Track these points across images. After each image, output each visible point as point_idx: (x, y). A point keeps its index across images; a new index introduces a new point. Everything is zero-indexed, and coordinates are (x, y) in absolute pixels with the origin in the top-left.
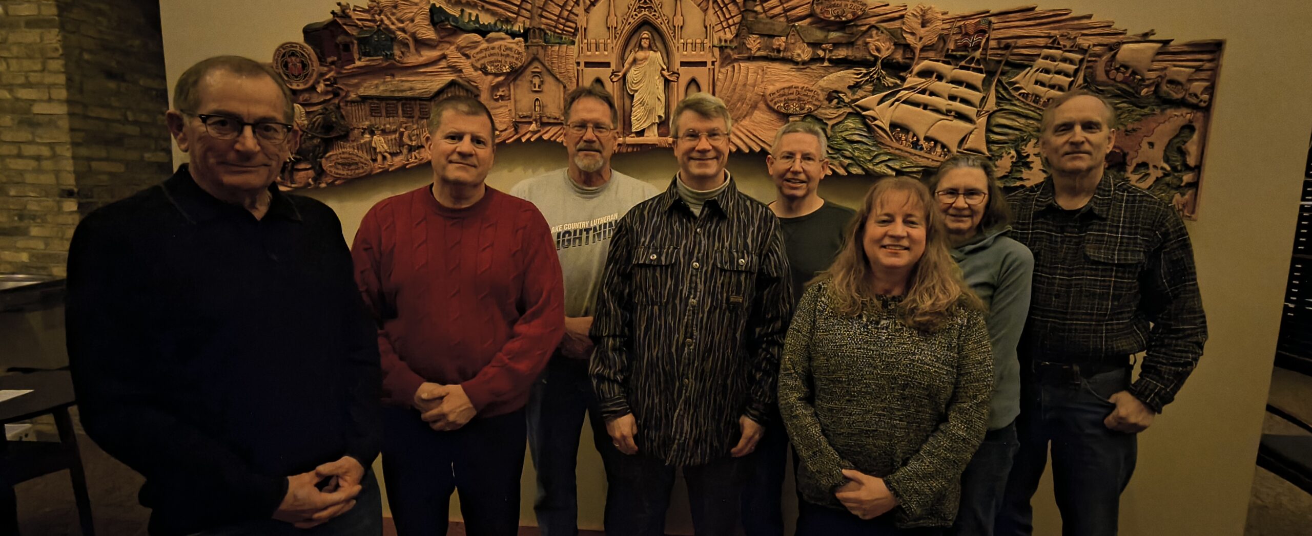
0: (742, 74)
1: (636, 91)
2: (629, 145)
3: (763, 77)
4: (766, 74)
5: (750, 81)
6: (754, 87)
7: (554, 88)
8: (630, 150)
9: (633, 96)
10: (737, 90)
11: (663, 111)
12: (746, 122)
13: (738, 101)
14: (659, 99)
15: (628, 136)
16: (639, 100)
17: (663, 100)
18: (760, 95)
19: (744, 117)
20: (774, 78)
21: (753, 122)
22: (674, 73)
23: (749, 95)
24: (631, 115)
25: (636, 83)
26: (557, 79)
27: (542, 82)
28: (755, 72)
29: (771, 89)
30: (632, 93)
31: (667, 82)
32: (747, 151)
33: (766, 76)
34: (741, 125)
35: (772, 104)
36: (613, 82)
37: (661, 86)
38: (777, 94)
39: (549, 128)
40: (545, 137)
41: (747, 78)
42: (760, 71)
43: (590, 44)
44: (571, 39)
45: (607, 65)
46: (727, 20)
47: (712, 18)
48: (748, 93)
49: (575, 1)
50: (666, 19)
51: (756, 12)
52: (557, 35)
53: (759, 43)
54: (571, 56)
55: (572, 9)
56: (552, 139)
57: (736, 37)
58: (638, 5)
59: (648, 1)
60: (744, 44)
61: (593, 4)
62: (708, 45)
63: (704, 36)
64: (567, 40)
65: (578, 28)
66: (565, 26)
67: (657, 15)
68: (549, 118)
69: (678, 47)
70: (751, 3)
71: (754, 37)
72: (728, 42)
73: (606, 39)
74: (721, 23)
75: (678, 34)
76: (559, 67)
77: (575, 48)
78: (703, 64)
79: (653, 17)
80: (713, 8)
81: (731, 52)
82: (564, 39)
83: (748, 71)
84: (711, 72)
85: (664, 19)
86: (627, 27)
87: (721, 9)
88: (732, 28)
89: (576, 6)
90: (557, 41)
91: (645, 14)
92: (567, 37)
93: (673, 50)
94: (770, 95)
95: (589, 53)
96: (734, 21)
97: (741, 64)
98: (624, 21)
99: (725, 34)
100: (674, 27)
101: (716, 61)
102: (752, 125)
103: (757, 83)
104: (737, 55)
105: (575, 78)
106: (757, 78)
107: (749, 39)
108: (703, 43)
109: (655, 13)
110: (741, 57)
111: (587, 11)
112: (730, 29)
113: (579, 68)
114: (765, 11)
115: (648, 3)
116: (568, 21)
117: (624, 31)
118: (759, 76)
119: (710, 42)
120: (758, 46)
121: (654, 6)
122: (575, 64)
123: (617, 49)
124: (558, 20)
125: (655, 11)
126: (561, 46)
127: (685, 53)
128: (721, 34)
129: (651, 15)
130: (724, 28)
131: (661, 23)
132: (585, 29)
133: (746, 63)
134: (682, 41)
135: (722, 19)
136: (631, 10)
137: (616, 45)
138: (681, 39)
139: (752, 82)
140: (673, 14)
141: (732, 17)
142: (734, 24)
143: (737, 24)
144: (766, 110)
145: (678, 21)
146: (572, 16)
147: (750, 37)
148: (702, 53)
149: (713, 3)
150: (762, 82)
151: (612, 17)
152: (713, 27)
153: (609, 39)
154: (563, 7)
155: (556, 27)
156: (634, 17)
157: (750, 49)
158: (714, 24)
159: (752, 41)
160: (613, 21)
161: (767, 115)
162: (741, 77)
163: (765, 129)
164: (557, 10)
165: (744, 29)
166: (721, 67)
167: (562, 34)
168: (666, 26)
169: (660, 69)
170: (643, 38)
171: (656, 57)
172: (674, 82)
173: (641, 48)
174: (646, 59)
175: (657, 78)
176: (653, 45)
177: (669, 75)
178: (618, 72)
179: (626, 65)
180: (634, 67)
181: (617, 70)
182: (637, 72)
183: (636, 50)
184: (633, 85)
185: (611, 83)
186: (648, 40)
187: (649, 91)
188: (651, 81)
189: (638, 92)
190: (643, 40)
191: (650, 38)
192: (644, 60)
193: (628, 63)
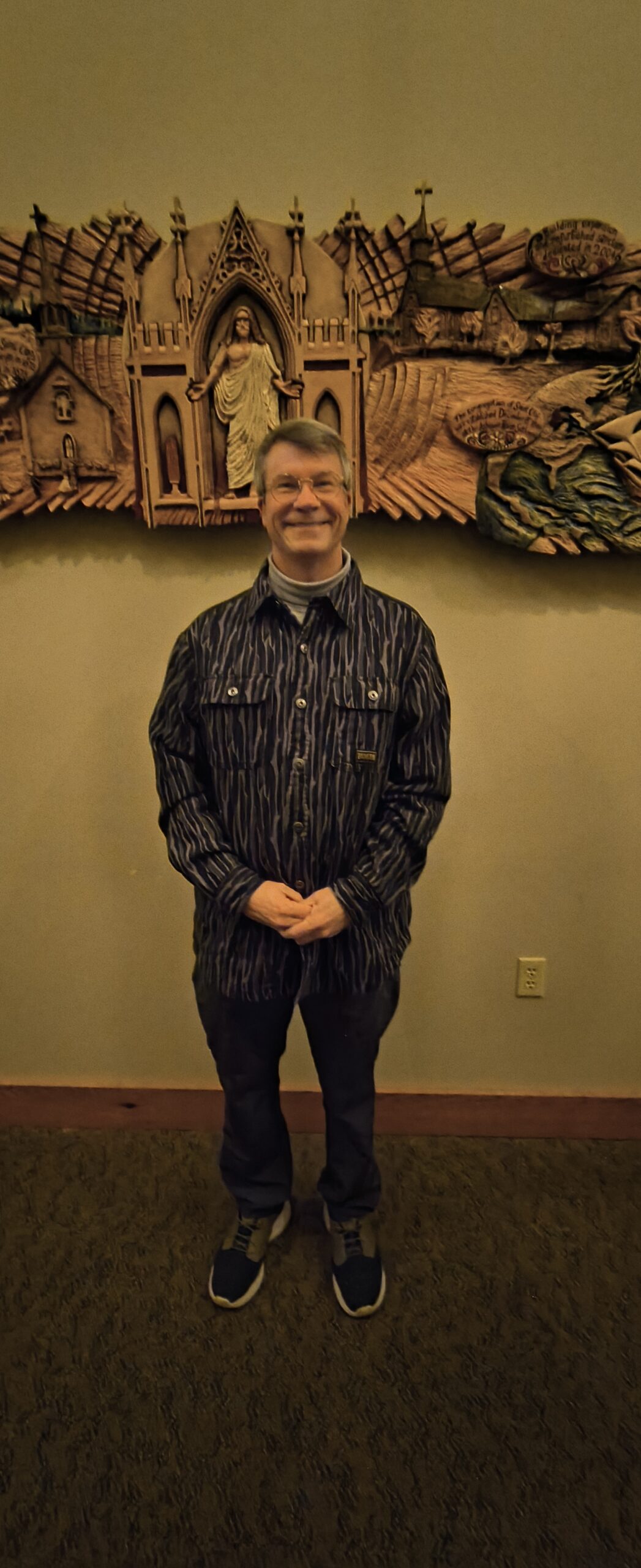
0: (409, 381)
1: (232, 417)
2: (227, 512)
3: (444, 387)
4: (450, 381)
5: (424, 394)
6: (430, 406)
7: (93, 415)
8: (227, 520)
9: (226, 428)
10: (400, 411)
12: (416, 468)
13: (404, 430)
14: (271, 430)
15: (223, 496)
16: (238, 432)
18: (438, 419)
19: (413, 459)
20: (463, 387)
21: (429, 467)
23: (421, 419)
24: (225, 461)
25: (230, 403)
26: (99, 400)
27: (72, 405)
28: (430, 379)
29: (458, 407)
30: (225, 421)
31: (283, 400)
32: (419, 517)
33: (450, 385)
34: (411, 475)
35: (459, 436)
37: (274, 407)
38: (468, 417)
39: (92, 486)
40: (88, 502)
41: (418, 390)
42: (439, 376)
43: (149, 332)
44: (115, 323)
45: (180, 370)
46: (382, 281)
47: (356, 279)
48: (420, 416)
49: (116, 250)
50: (276, 282)
51: (431, 265)
52: (90, 317)
53: (438, 323)
54: (120, 355)
55: (112, 266)
56: (99, 505)
57: (400, 311)
58: (227, 255)
59: (243, 247)
60: (412, 326)
61: (149, 256)
62: (351, 328)
63: (344, 313)
64: (109, 325)
65: (126, 303)
66: (102, 299)
67: (261, 273)
68: (90, 468)
69: (299, 335)
70: (422, 249)
71: (428, 313)
72: (385, 323)
73: (175, 321)
74: (372, 287)
75: (298, 309)
76: (99, 377)
77: (123, 340)
78: (343, 364)
79: (254, 278)
80: (358, 260)
81: (390, 342)
82: (103, 325)
83: (419, 377)
84: (358, 380)
85: (273, 281)
86: (210, 298)
87: (371, 261)
88: (392, 297)
89: (118, 260)
90: (91, 329)
91: (240, 273)
92: (109, 320)
93: (291, 340)
94: (456, 418)
95: (147, 349)
96: (393, 283)
97: (407, 363)
98: (205, 288)
99: (380, 308)
100: (292, 296)
101: (365, 359)
102: (427, 472)
103: (435, 396)
104: (403, 345)
105: (128, 395)
106: (434, 388)
107: (420, 318)
108: (343, 326)
109: (257, 271)
110: (407, 350)
111: (139, 269)
112: (387, 298)
113: (132, 377)
114: (447, 264)
115: (243, 252)
116: (106, 288)
117: (205, 306)
118: (437, 386)
119: (354, 323)
120: (436, 329)
121: (255, 257)
122: (126, 371)
123: (195, 340)
124: (90, 288)
125: (257, 267)
126: (100, 336)
127: (311, 345)
128: (373, 308)
129: (250, 275)
130: (376, 298)
131: (269, 290)
132: (138, 304)
133: (416, 361)
134: (306, 322)
135: (373, 280)
136: (216, 266)
137: (193, 333)
138: (304, 318)
139: (427, 395)
140: (289, 272)
141: (390, 277)
142: (395, 290)
143: (400, 288)
144: (449, 445)
145: (298, 285)
146: (113, 280)
147: (423, 314)
148: (341, 344)
149: (358, 250)
150: (443, 396)
151: (183, 279)
152: (359, 296)
153: (181, 321)
154: (96, 263)
155: (87, 302)
156: (221, 277)
157: (423, 336)
158: (360, 289)
159: (426, 321)
160: (185, 287)
161: (452, 454)
162: (407, 387)
163: (449, 479)
164: (86, 270)
165: (411, 298)
166: (374, 368)
167: (99, 315)
168: (277, 295)
169: (270, 375)
170: (240, 319)
171: (263, 353)
172: (296, 398)
173: (236, 337)
174: (246, 357)
175: (265, 392)
176: (256, 332)
177: (286, 387)
178: (200, 382)
179: (213, 371)
180: (226, 373)
181: (198, 380)
182: (232, 382)
183: (228, 342)
184: (227, 406)
185: (190, 403)
186: (247, 323)
187: (252, 417)
188: (256, 399)
189: (235, 419)
190: (238, 323)
191: (251, 318)
192: (242, 361)
193: (216, 366)
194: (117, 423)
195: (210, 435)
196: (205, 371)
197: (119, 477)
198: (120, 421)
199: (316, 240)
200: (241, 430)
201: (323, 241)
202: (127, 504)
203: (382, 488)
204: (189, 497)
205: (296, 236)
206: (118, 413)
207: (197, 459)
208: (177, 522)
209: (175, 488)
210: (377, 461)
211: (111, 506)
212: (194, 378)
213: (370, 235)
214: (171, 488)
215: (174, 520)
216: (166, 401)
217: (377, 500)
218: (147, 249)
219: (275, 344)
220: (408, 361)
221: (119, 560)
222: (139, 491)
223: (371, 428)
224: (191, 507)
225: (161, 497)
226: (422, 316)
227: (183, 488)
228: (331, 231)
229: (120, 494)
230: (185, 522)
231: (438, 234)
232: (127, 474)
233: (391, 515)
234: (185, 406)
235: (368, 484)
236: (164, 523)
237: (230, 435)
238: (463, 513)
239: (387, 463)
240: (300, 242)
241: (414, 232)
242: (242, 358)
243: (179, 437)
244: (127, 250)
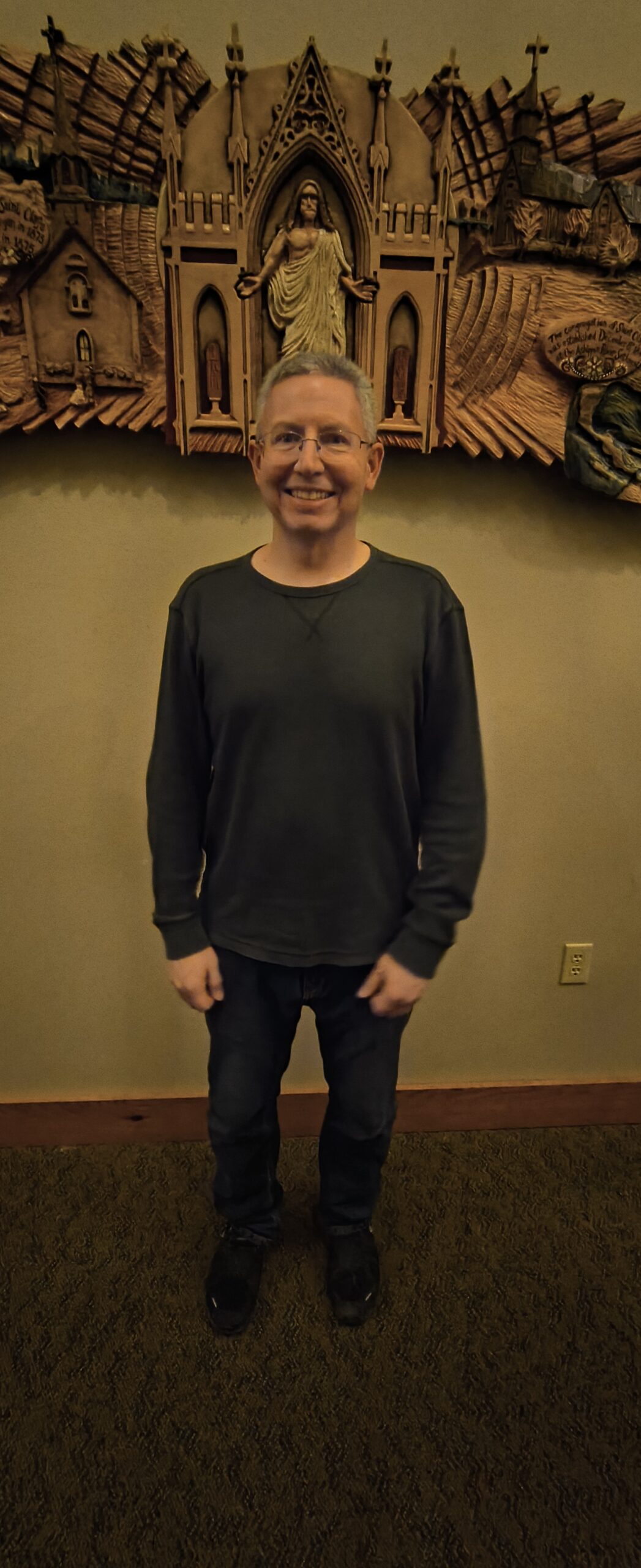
0: (500, 290)
1: (289, 321)
3: (538, 297)
4: (545, 292)
5: (515, 307)
6: (521, 321)
7: (116, 307)
9: (280, 335)
10: (489, 327)
12: (500, 396)
13: (491, 348)
14: (335, 340)
16: (296, 341)
17: (343, 341)
18: (529, 338)
19: (497, 387)
20: (560, 302)
21: (514, 395)
23: (511, 337)
25: (289, 303)
26: (124, 289)
27: (90, 292)
28: (523, 289)
29: (553, 325)
30: (281, 326)
31: (352, 303)
32: (500, 455)
33: (544, 298)
34: (492, 403)
35: (552, 358)
36: (243, 298)
37: (339, 311)
38: (564, 337)
39: (111, 399)
40: (106, 419)
41: (510, 301)
42: (533, 286)
43: (192, 203)
44: (149, 189)
45: (228, 256)
46: (477, 162)
47: (448, 157)
48: (509, 334)
49: (153, 90)
50: (354, 151)
51: (538, 144)
52: (116, 179)
53: (539, 220)
54: (152, 232)
55: (147, 111)
56: (119, 424)
57: (492, 205)
58: (296, 110)
59: (317, 102)
60: (510, 220)
61: (194, 103)
62: (439, 218)
63: (432, 197)
64: (140, 190)
65: (165, 161)
66: (134, 157)
67: (336, 138)
68: (111, 376)
69: (378, 221)
70: (530, 122)
71: (531, 206)
72: (479, 214)
73: (225, 193)
74: (465, 167)
75: (379, 187)
76: (126, 259)
77: (159, 212)
78: (426, 263)
79: (327, 144)
80: (453, 134)
81: (482, 239)
82: (132, 189)
83: (511, 286)
84: (442, 284)
85: (351, 148)
86: (270, 166)
87: (467, 134)
88: (487, 182)
89: (155, 103)
90: (120, 194)
91: (310, 135)
92: (140, 185)
93: (367, 228)
94: (551, 337)
95: (190, 227)
96: (490, 166)
97: (498, 268)
98: (266, 150)
99: (472, 196)
100: (371, 171)
101: (452, 259)
102: (512, 402)
103: (528, 311)
104: (495, 245)
105: (161, 286)
106: (527, 300)
107: (520, 210)
108: (429, 215)
109: (331, 134)
110: (500, 251)
111: (182, 120)
112: (482, 185)
113: (169, 261)
114: (555, 146)
115: (315, 107)
116: (140, 142)
117: (265, 175)
118: (531, 297)
119: (443, 214)
120: (537, 226)
121: (330, 114)
122: (160, 253)
123: (250, 221)
124: (117, 139)
125: (332, 129)
126: (128, 205)
127: (391, 236)
128: (464, 195)
129: (322, 138)
130: (469, 182)
131: (344, 161)
132: (180, 164)
133: (510, 266)
134: (385, 206)
135: (467, 160)
136: (281, 122)
137: (248, 209)
138: (384, 201)
139: (519, 308)
140: (369, 140)
141: (488, 156)
142: (492, 173)
143: (496, 172)
144: (540, 372)
145: (379, 156)
146: (147, 131)
147: (523, 206)
148: (425, 237)
149: (453, 117)
150: (536, 310)
151: (238, 137)
152: (451, 176)
153: (233, 193)
154: (127, 105)
155: (112, 158)
156: (287, 139)
157: (521, 234)
158: (453, 171)
159: (526, 216)
160: (241, 147)
161: (542, 381)
162: (497, 295)
163: (536, 411)
164: (114, 114)
165: (511, 185)
166: (460, 273)
167: (127, 176)
168: (354, 168)
169: (339, 271)
170: (306, 196)
171: (332, 243)
172: (368, 302)
173: (301, 221)
174: (311, 246)
175: (332, 291)
176: (325, 213)
177: (356, 287)
178: (252, 275)
179: (269, 261)
180: (285, 265)
181: (251, 271)
182: (293, 276)
183: (290, 226)
184: (284, 306)
185: (239, 300)
186: (315, 201)
187: (315, 322)
188: (320, 299)
189: (294, 324)
190: (304, 201)
191: (321, 194)
192: (306, 250)
193: (273, 256)
194: (145, 319)
195: (260, 341)
196: (259, 261)
197: (146, 390)
198: (150, 318)
199: (403, 100)
200: (300, 338)
201: (411, 101)
202: (155, 425)
203: (459, 418)
204: (233, 418)
205: (382, 92)
206: (148, 309)
207: (245, 372)
208: (217, 449)
209: (216, 407)
210: (456, 385)
211: (135, 426)
212: (246, 269)
213: (467, 99)
214: (210, 407)
215: (213, 445)
216: (210, 296)
217: (454, 432)
218: (193, 93)
219: (345, 230)
220: (500, 266)
221: (138, 494)
222: (171, 407)
223: (452, 344)
224: (235, 431)
225: (199, 417)
226: (522, 209)
227: (226, 407)
228: (421, 91)
229: (145, 411)
230: (226, 450)
231: (548, 106)
232: (157, 385)
233: (469, 451)
234: (233, 304)
235: (445, 413)
236: (200, 449)
237: (286, 343)
238: (550, 452)
239: (468, 389)
240: (385, 100)
241: (521, 101)
242: (306, 247)
243: (222, 342)
244: (169, 90)
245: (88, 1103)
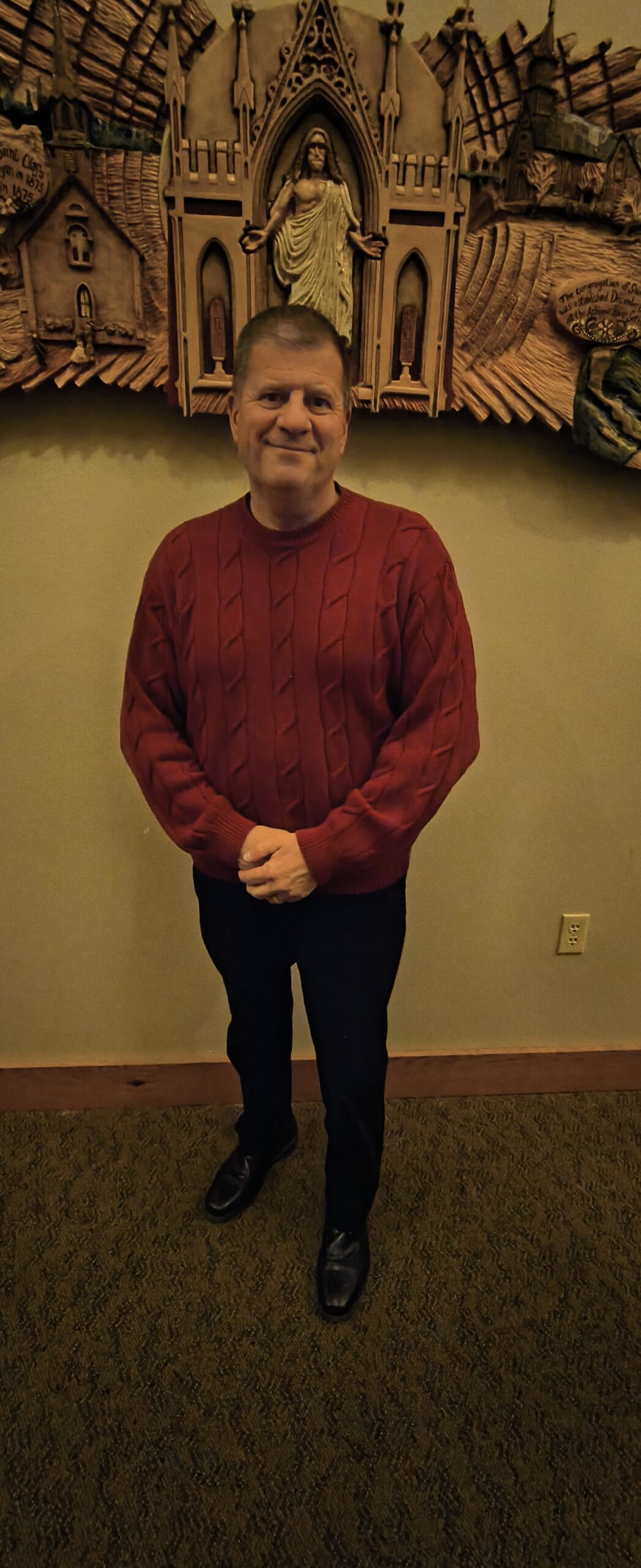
0: (511, 248)
1: (295, 278)
3: (550, 255)
4: (557, 251)
5: (526, 266)
6: (532, 280)
7: (117, 261)
9: (286, 292)
10: (499, 286)
11: (349, 327)
12: (509, 358)
13: (501, 308)
14: (343, 298)
16: (301, 298)
17: (350, 299)
18: (541, 299)
19: (506, 349)
20: (572, 261)
21: (524, 358)
22: (376, 237)
23: (521, 297)
25: (295, 259)
26: (126, 241)
27: (91, 244)
28: (535, 246)
29: (564, 285)
30: (287, 283)
31: (360, 259)
32: (508, 420)
33: (555, 256)
34: (501, 365)
35: (563, 320)
36: (248, 252)
37: (347, 268)
38: (575, 298)
39: (113, 357)
40: (107, 378)
41: (522, 259)
42: (545, 243)
43: (197, 151)
44: (151, 136)
45: (233, 208)
46: (490, 111)
47: (461, 106)
48: (520, 293)
49: (156, 30)
50: (364, 98)
51: (553, 93)
52: (118, 124)
53: (554, 173)
54: (156, 182)
55: (150, 53)
56: (120, 383)
57: (506, 156)
58: (304, 53)
59: (326, 44)
60: (523, 175)
61: (199, 45)
62: (450, 171)
63: (443, 149)
64: (143, 137)
65: (168, 106)
66: (136, 101)
67: (345, 85)
68: (111, 333)
69: (387, 172)
70: (546, 69)
71: (545, 159)
72: (491, 167)
73: (231, 141)
74: (478, 117)
75: (389, 137)
76: (127, 209)
77: (161, 160)
78: (435, 218)
79: (336, 89)
80: (466, 81)
81: (494, 194)
82: (134, 135)
83: (523, 244)
84: (452, 241)
85: (361, 95)
86: (278, 112)
87: (480, 82)
88: (500, 133)
89: (158, 44)
90: (120, 140)
91: (319, 80)
92: (142, 131)
93: (376, 180)
94: (562, 298)
95: (194, 176)
96: (504, 117)
97: (509, 224)
98: (272, 95)
99: (484, 148)
100: (381, 119)
101: (463, 214)
102: (521, 365)
103: (539, 270)
104: (506, 200)
105: (164, 239)
106: (539, 259)
107: (534, 163)
108: (440, 167)
109: (340, 79)
110: (512, 206)
111: (186, 62)
112: (494, 135)
113: (171, 212)
114: (570, 96)
115: (324, 50)
116: (143, 86)
117: (272, 123)
118: (543, 256)
119: (454, 167)
120: (551, 180)
121: (339, 58)
122: (163, 207)
123: (254, 171)
124: (119, 81)
125: (341, 74)
126: (130, 153)
127: (401, 189)
128: (476, 146)
129: (331, 84)
130: (482, 133)
131: (354, 108)
132: (183, 109)
133: (520, 222)
134: (395, 158)
135: (480, 110)
136: (289, 66)
137: (253, 159)
138: (394, 152)
139: (530, 267)
140: (379, 86)
141: (501, 106)
142: (505, 124)
143: (510, 123)
144: (552, 334)
145: (390, 104)
146: (150, 73)
147: (537, 159)
148: (436, 190)
149: (466, 64)
150: (548, 269)
151: (245, 81)
152: (463, 126)
153: (238, 141)
154: (129, 45)
155: (114, 102)
156: (295, 84)
157: (534, 188)
158: (466, 120)
159: (540, 169)
160: (247, 92)
161: (552, 344)
162: (509, 255)
163: (546, 374)
164: (116, 54)
165: (524, 137)
166: (471, 230)
167: (128, 122)
168: (363, 115)
169: (347, 226)
170: (314, 145)
171: (340, 195)
172: (376, 259)
173: (308, 171)
174: (317, 198)
175: (340, 247)
176: (332, 164)
177: (364, 242)
178: (257, 228)
179: (275, 214)
180: (291, 218)
181: (257, 224)
182: (299, 230)
183: (297, 176)
184: (290, 262)
185: (244, 254)
186: (323, 151)
187: (321, 279)
188: (327, 255)
189: (300, 280)
190: (312, 150)
192: (313, 203)
193: (279, 208)
194: (147, 274)
195: (266, 297)
197: (148, 348)
198: (152, 272)
199: (415, 44)
200: (306, 295)
201: (423, 46)
202: (158, 384)
203: (467, 381)
205: (394, 35)
206: (150, 263)
208: (220, 411)
209: (219, 367)
210: (465, 347)
211: (137, 385)
212: (251, 223)
213: (481, 44)
214: (214, 367)
215: (215, 409)
216: (215, 250)
217: (461, 395)
218: (197, 33)
219: (353, 181)
220: (512, 221)
221: (139, 457)
222: (173, 367)
223: (461, 304)
225: (202, 377)
226: (536, 162)
228: (434, 35)
229: (148, 370)
231: (564, 53)
232: (159, 343)
233: (477, 417)
234: (237, 259)
235: (453, 376)
236: (203, 410)
237: (292, 300)
238: (559, 418)
239: (477, 351)
240: (397, 44)
241: (536, 47)
242: (314, 199)
243: (226, 299)
244: (173, 30)
245: (88, 1068)
